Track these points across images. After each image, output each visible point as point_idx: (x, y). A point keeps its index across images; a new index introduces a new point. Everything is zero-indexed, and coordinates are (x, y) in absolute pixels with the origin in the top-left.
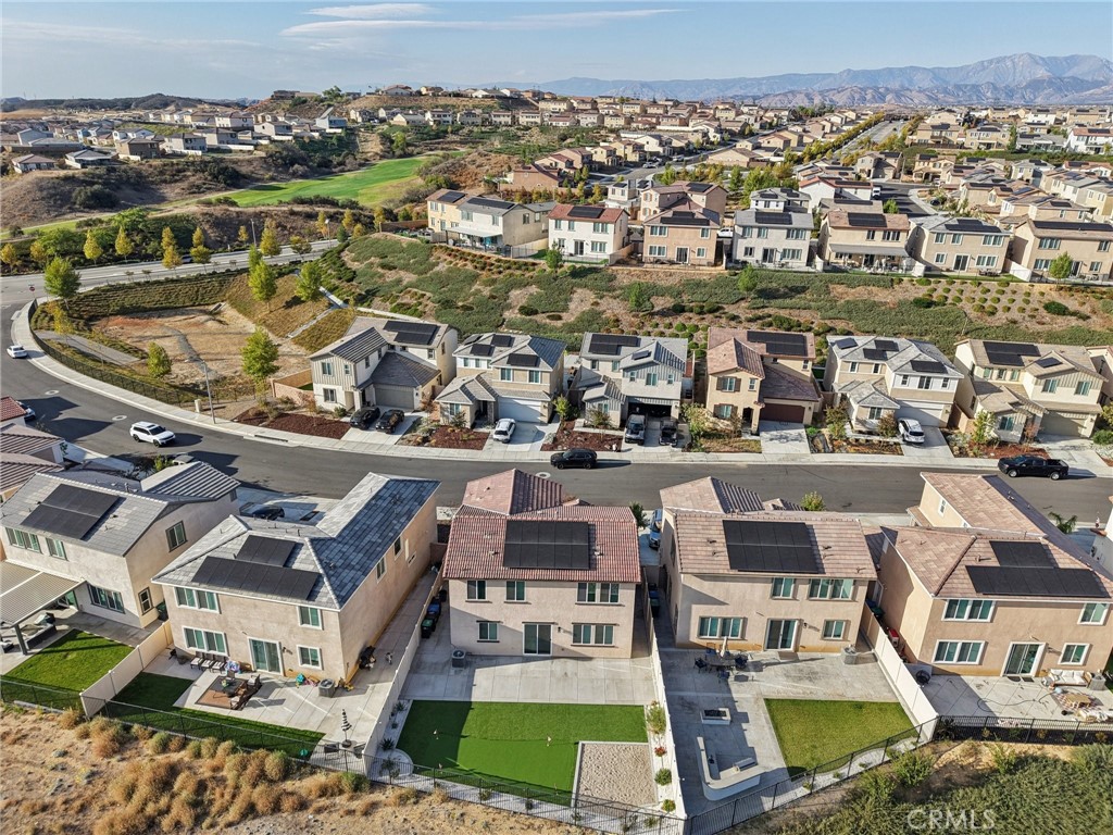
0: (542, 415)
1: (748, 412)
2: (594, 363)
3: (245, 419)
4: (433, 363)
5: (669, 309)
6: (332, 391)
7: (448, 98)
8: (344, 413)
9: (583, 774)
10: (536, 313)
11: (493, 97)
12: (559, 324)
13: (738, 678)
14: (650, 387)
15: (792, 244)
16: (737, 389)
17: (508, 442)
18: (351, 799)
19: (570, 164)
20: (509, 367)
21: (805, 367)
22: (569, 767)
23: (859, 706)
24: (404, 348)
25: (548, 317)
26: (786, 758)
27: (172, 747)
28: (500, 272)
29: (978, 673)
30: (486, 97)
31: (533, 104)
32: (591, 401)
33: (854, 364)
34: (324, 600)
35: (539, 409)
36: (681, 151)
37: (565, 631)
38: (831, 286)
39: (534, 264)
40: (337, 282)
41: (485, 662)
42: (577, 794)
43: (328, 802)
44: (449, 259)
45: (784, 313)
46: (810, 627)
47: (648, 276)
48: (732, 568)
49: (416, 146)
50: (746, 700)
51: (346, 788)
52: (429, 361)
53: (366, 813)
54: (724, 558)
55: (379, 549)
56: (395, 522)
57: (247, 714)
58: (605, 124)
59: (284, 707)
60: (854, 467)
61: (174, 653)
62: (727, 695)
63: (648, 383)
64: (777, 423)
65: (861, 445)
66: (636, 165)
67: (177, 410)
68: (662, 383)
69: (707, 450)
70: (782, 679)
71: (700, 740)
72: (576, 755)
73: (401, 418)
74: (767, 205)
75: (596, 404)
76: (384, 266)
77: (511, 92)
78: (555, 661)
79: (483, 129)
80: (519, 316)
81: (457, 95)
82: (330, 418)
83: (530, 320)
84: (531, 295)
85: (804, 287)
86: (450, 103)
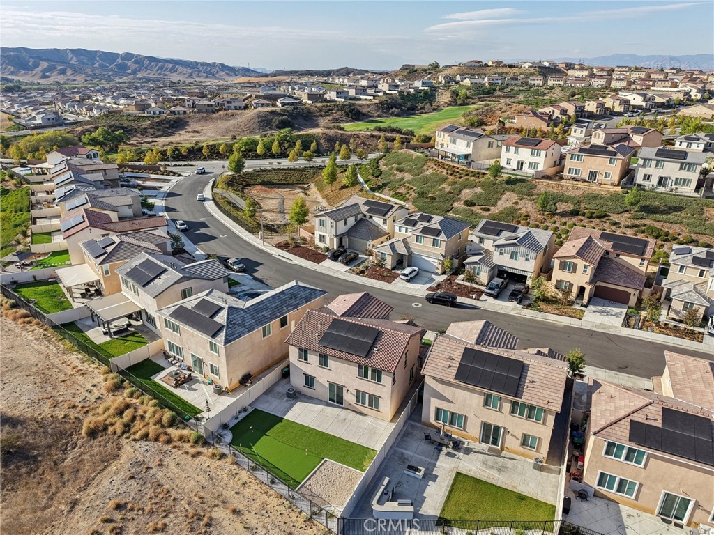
0: (437, 269)
1: (582, 290)
2: (481, 240)
3: (279, 246)
4: (385, 228)
5: (567, 212)
6: (324, 236)
7: (504, 68)
8: (327, 250)
9: (314, 476)
10: (474, 205)
11: (535, 67)
12: (487, 213)
13: (448, 454)
14: (513, 261)
15: (684, 174)
16: (574, 271)
17: (408, 281)
18: (191, 446)
19: (564, 112)
20: (421, 234)
21: (642, 264)
22: (310, 470)
23: (522, 498)
24: (371, 217)
25: (481, 209)
26: (443, 510)
27: (135, 396)
28: (461, 178)
29: (635, 507)
30: (531, 67)
31: (563, 72)
32: (470, 264)
33: (682, 268)
34: (219, 339)
35: (436, 264)
36: (662, 105)
37: (351, 393)
38: (706, 209)
39: (484, 174)
40: (370, 177)
41: (306, 400)
42: (303, 485)
43: (181, 444)
44: (435, 167)
45: (657, 225)
46: (512, 435)
47: (560, 188)
48: (456, 378)
49: (473, 99)
50: (444, 468)
51: (191, 441)
52: (384, 226)
53: (193, 456)
54: (454, 371)
55: (266, 320)
56: (285, 308)
57: (179, 392)
58: (611, 86)
59: (195, 393)
60: (650, 342)
61: (164, 353)
62: (434, 462)
63: (511, 258)
64: (608, 302)
65: (668, 328)
66: (620, 114)
67: (251, 236)
68: (521, 259)
69: (540, 310)
70: (479, 465)
71: (387, 480)
72: (317, 465)
73: (356, 258)
74: (689, 145)
75: (472, 266)
76: (398, 170)
77: (550, 64)
78: (344, 410)
79: (521, 88)
80: (463, 206)
81: (511, 66)
82: (320, 251)
83: (469, 209)
84: (476, 193)
85: (682, 207)
86: (504, 71)
